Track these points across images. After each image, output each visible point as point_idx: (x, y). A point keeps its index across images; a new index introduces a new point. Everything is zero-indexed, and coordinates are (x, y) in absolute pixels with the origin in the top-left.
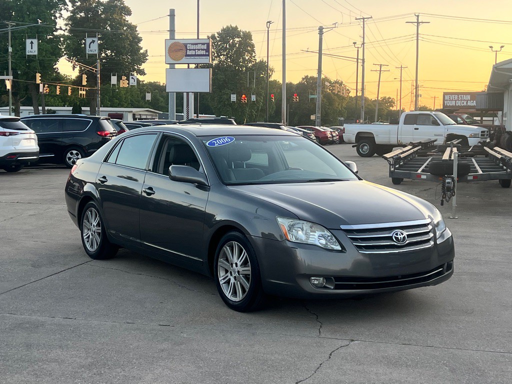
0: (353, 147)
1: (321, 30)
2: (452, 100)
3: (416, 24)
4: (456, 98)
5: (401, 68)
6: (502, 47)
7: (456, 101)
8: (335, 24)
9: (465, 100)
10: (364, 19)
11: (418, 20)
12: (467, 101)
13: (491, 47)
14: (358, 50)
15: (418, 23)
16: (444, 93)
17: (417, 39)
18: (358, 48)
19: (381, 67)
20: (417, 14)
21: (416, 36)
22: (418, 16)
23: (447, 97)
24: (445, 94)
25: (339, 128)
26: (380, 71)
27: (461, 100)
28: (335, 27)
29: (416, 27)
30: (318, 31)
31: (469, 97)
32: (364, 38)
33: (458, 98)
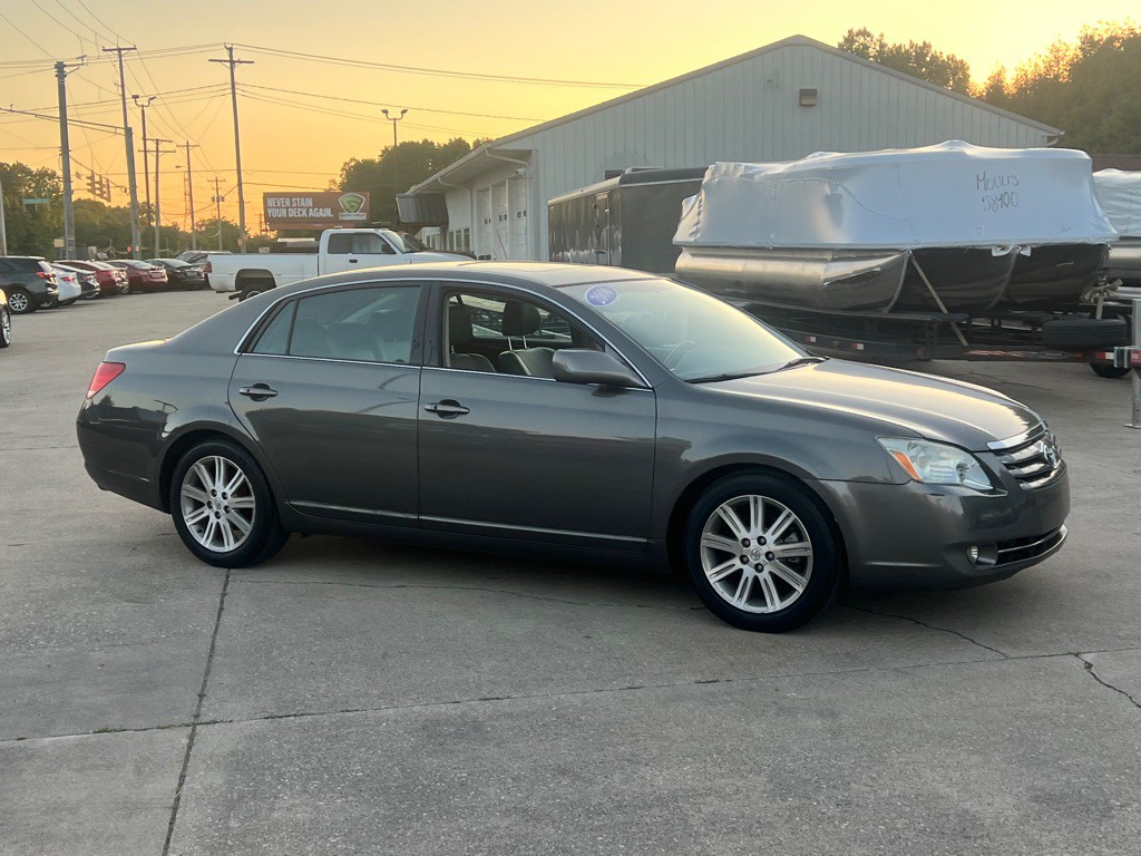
0: (231, 298)
1: (60, 67)
2: (281, 207)
3: (228, 64)
4: (288, 204)
5: (188, 146)
6: (404, 112)
7: (287, 208)
8: (82, 58)
9: (303, 207)
10: (119, 50)
11: (231, 56)
12: (308, 208)
13: (385, 112)
14: (143, 112)
15: (232, 62)
16: (265, 194)
17: (234, 93)
18: (143, 106)
19: (157, 144)
20: (228, 46)
21: (230, 86)
22: (231, 50)
23: (271, 202)
24: (267, 196)
25: (125, 264)
26: (157, 151)
27: (297, 207)
28: (83, 64)
29: (229, 71)
30: (54, 72)
31: (310, 202)
32: (123, 86)
33: (291, 203)
